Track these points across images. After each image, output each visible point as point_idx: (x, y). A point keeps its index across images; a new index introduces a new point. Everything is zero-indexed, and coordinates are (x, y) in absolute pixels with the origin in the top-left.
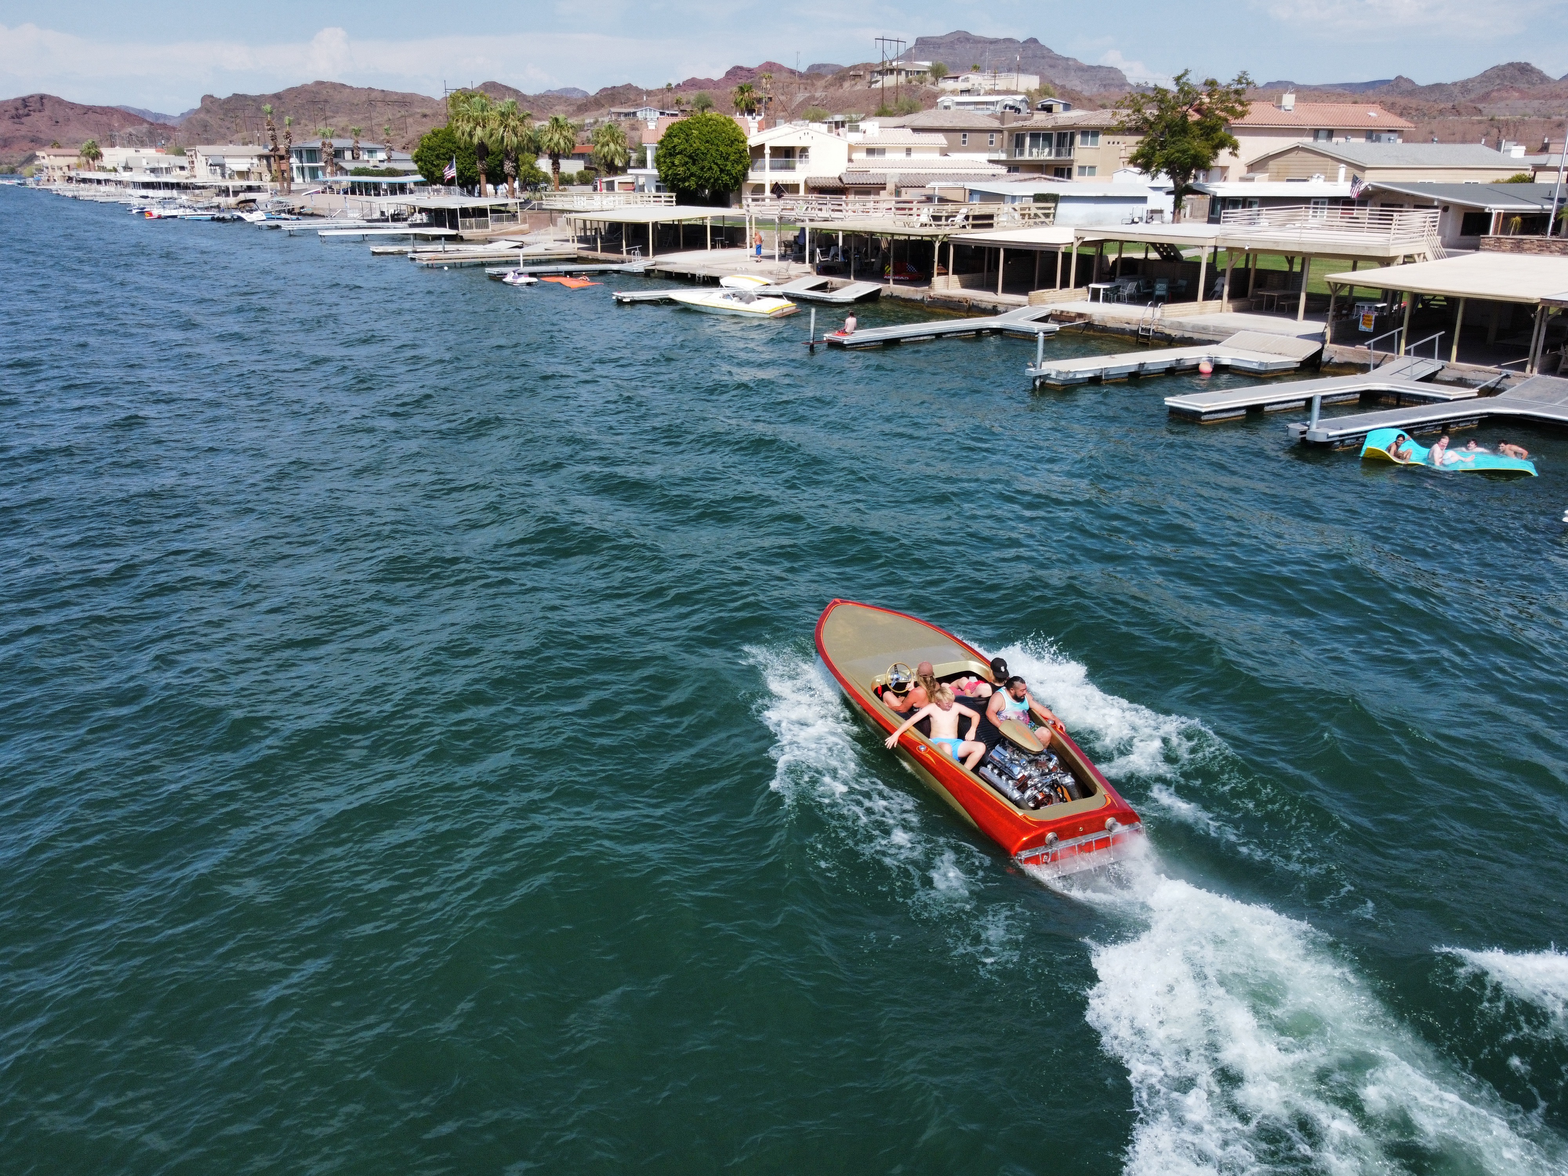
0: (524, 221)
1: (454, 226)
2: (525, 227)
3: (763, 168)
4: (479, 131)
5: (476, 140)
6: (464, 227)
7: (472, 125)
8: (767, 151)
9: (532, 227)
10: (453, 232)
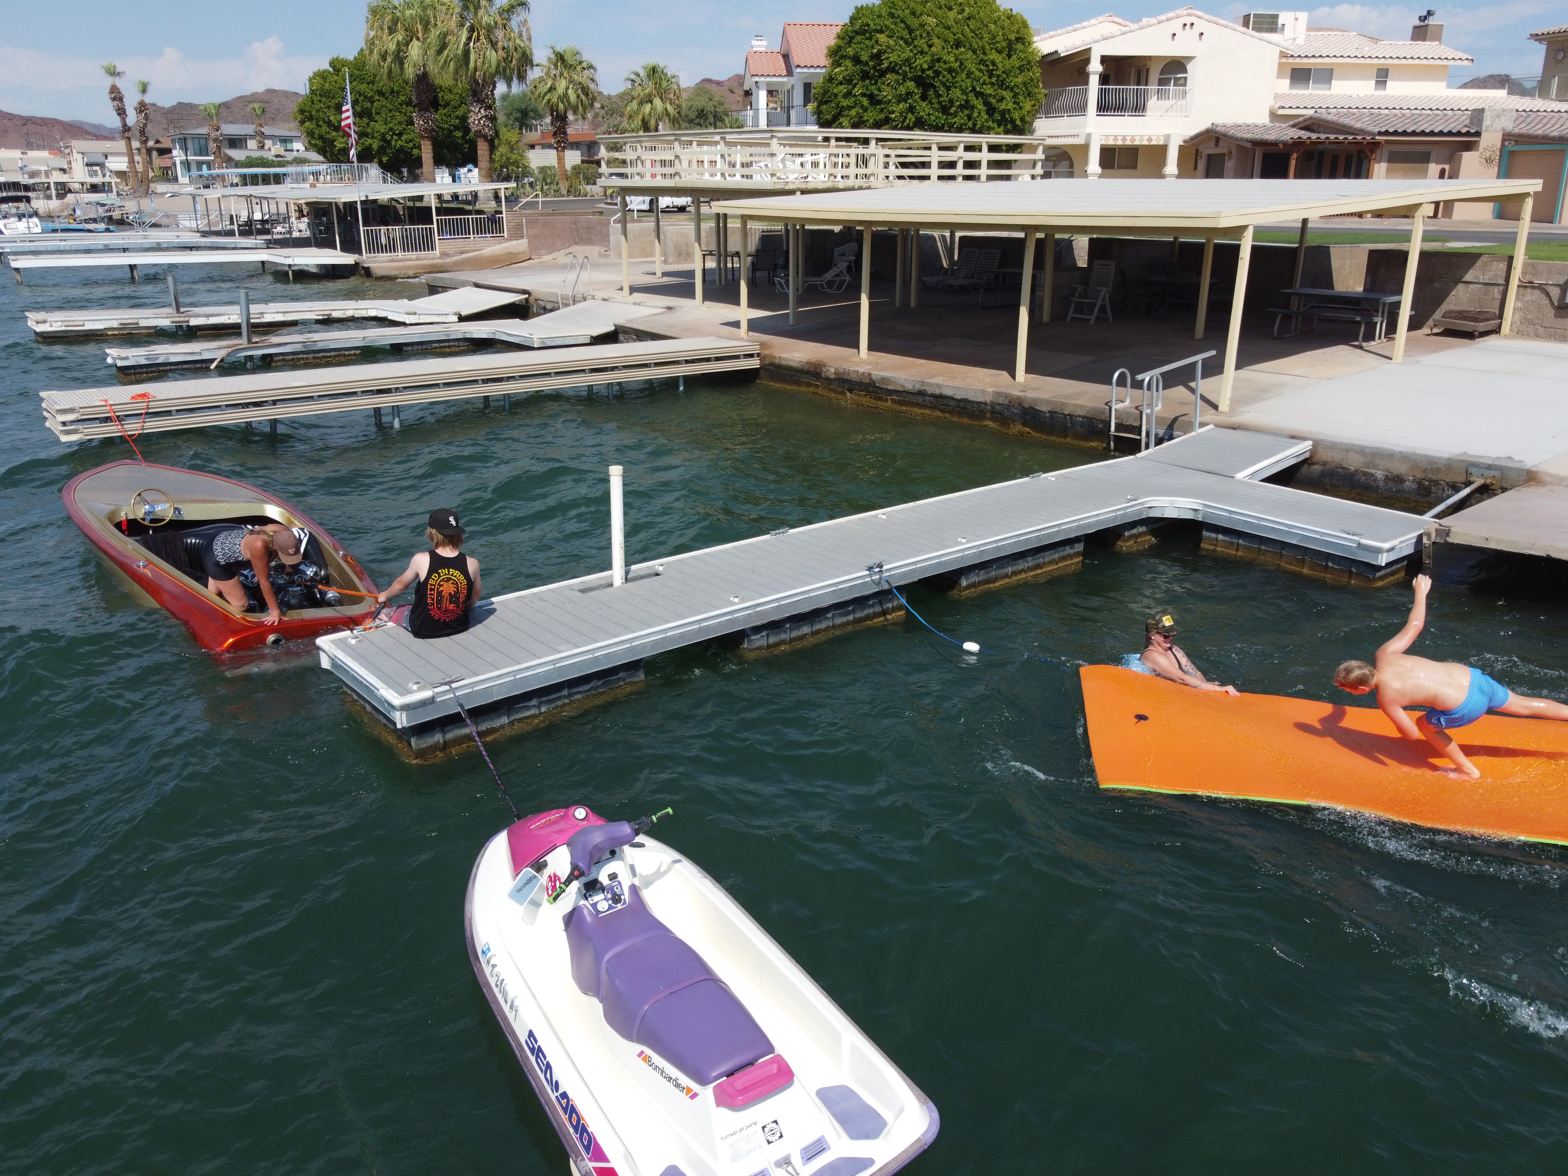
0: (517, 234)
1: (351, 245)
2: (520, 245)
3: (1080, 108)
4: (415, 50)
5: (410, 72)
6: (375, 247)
7: (400, 36)
8: (1095, 67)
9: (536, 247)
10: (348, 259)
